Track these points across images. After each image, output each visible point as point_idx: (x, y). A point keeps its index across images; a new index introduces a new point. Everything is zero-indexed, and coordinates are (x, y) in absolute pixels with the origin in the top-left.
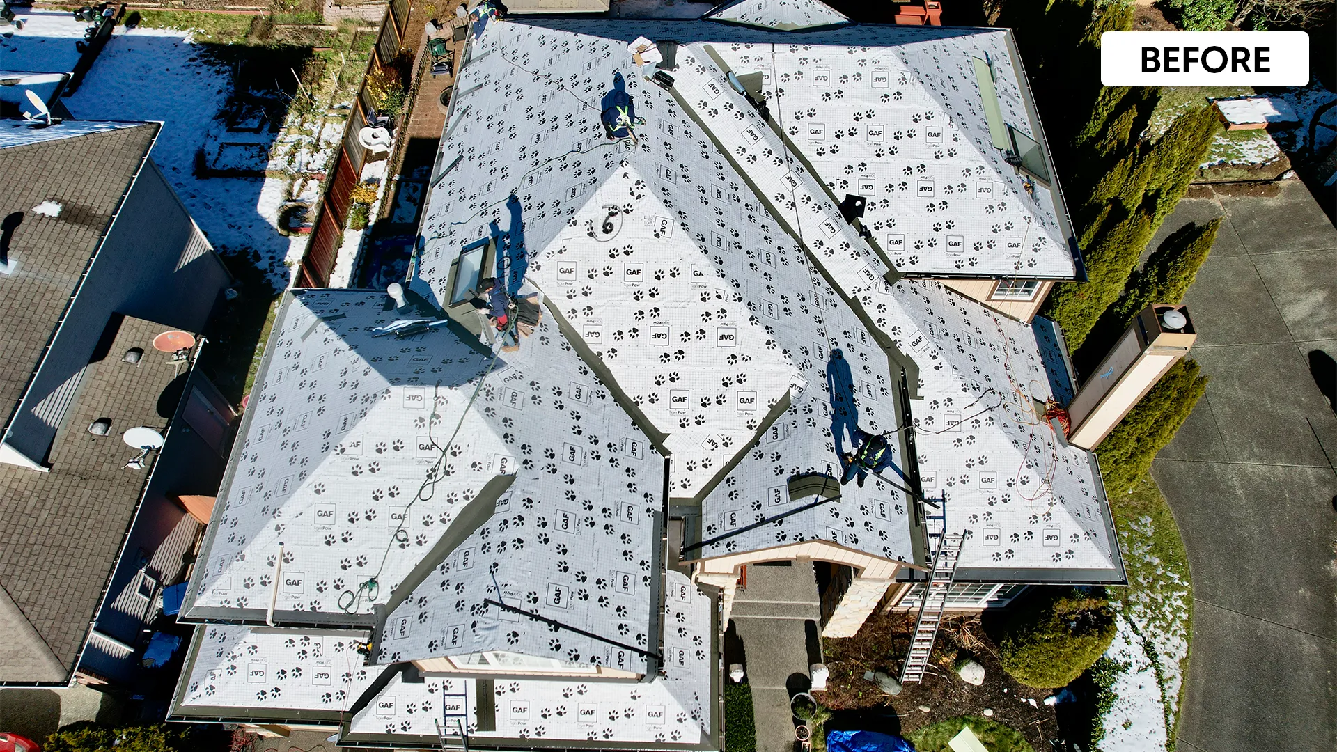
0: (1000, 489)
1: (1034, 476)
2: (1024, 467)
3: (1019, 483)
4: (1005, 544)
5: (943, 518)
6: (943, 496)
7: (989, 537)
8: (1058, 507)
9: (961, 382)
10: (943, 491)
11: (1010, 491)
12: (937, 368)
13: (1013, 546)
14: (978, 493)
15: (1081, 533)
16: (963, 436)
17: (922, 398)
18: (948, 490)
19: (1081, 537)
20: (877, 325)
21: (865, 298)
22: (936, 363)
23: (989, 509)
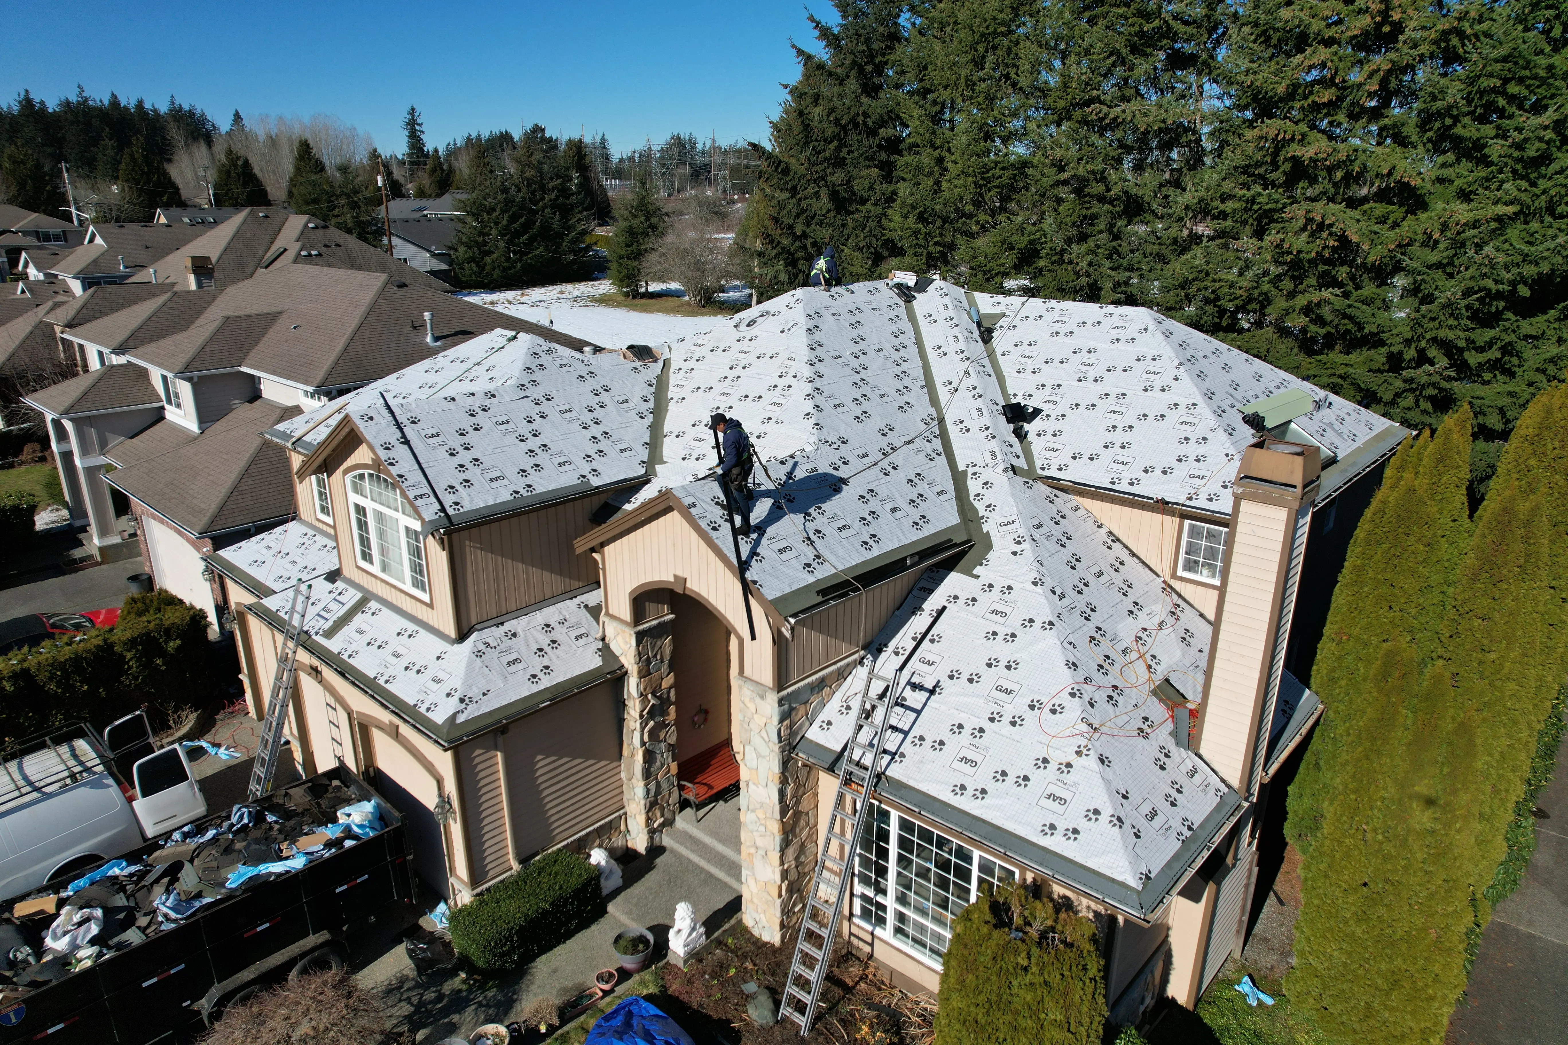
0: (1017, 706)
1: (1074, 709)
2: (1065, 694)
3: (1047, 710)
4: (981, 777)
5: (918, 712)
6: (935, 687)
7: (964, 760)
8: (1091, 762)
9: (1036, 575)
10: (939, 681)
11: (1028, 714)
12: (1015, 553)
13: (991, 786)
14: (982, 701)
15: (1107, 812)
16: (1002, 631)
17: (977, 577)
18: (945, 683)
19: (1105, 817)
20: (972, 498)
21: (975, 474)
22: (1017, 548)
23: (987, 725)
